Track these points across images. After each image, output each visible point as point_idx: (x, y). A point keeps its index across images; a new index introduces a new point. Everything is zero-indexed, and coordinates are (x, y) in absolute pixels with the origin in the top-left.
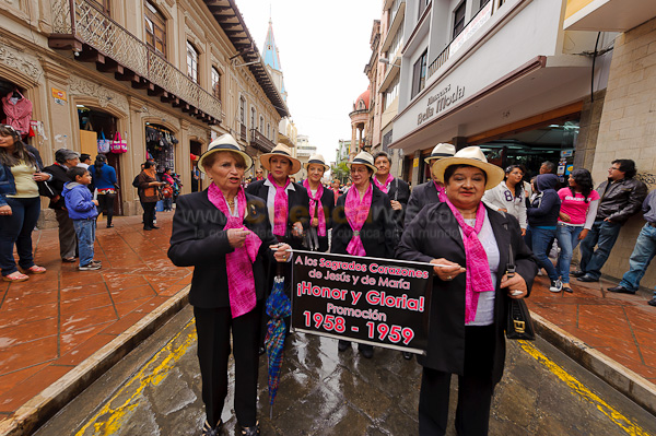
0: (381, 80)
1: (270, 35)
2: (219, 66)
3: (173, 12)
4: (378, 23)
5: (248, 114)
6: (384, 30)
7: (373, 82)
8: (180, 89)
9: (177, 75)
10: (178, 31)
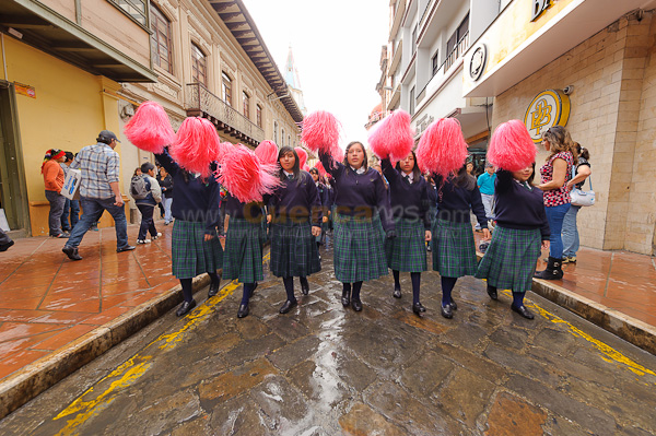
0: (389, 98)
1: (290, 58)
2: (261, 103)
3: (235, 75)
4: (385, 48)
5: (279, 135)
6: (390, 56)
7: (384, 99)
8: (239, 124)
9: (238, 116)
10: (238, 87)
